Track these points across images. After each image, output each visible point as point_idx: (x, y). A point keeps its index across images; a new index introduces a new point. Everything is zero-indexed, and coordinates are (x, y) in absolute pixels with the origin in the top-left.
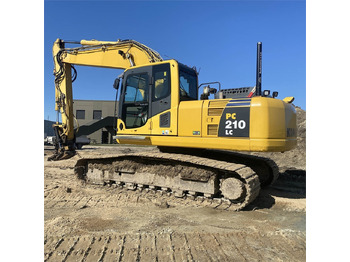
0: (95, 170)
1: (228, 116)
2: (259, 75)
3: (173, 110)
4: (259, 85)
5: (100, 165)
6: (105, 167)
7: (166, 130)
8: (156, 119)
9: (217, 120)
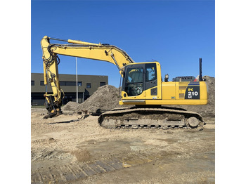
0: (111, 120)
1: (189, 89)
2: (201, 72)
3: (159, 87)
4: (201, 76)
5: (114, 117)
6: (117, 118)
7: (155, 97)
8: (149, 91)
9: (184, 91)
